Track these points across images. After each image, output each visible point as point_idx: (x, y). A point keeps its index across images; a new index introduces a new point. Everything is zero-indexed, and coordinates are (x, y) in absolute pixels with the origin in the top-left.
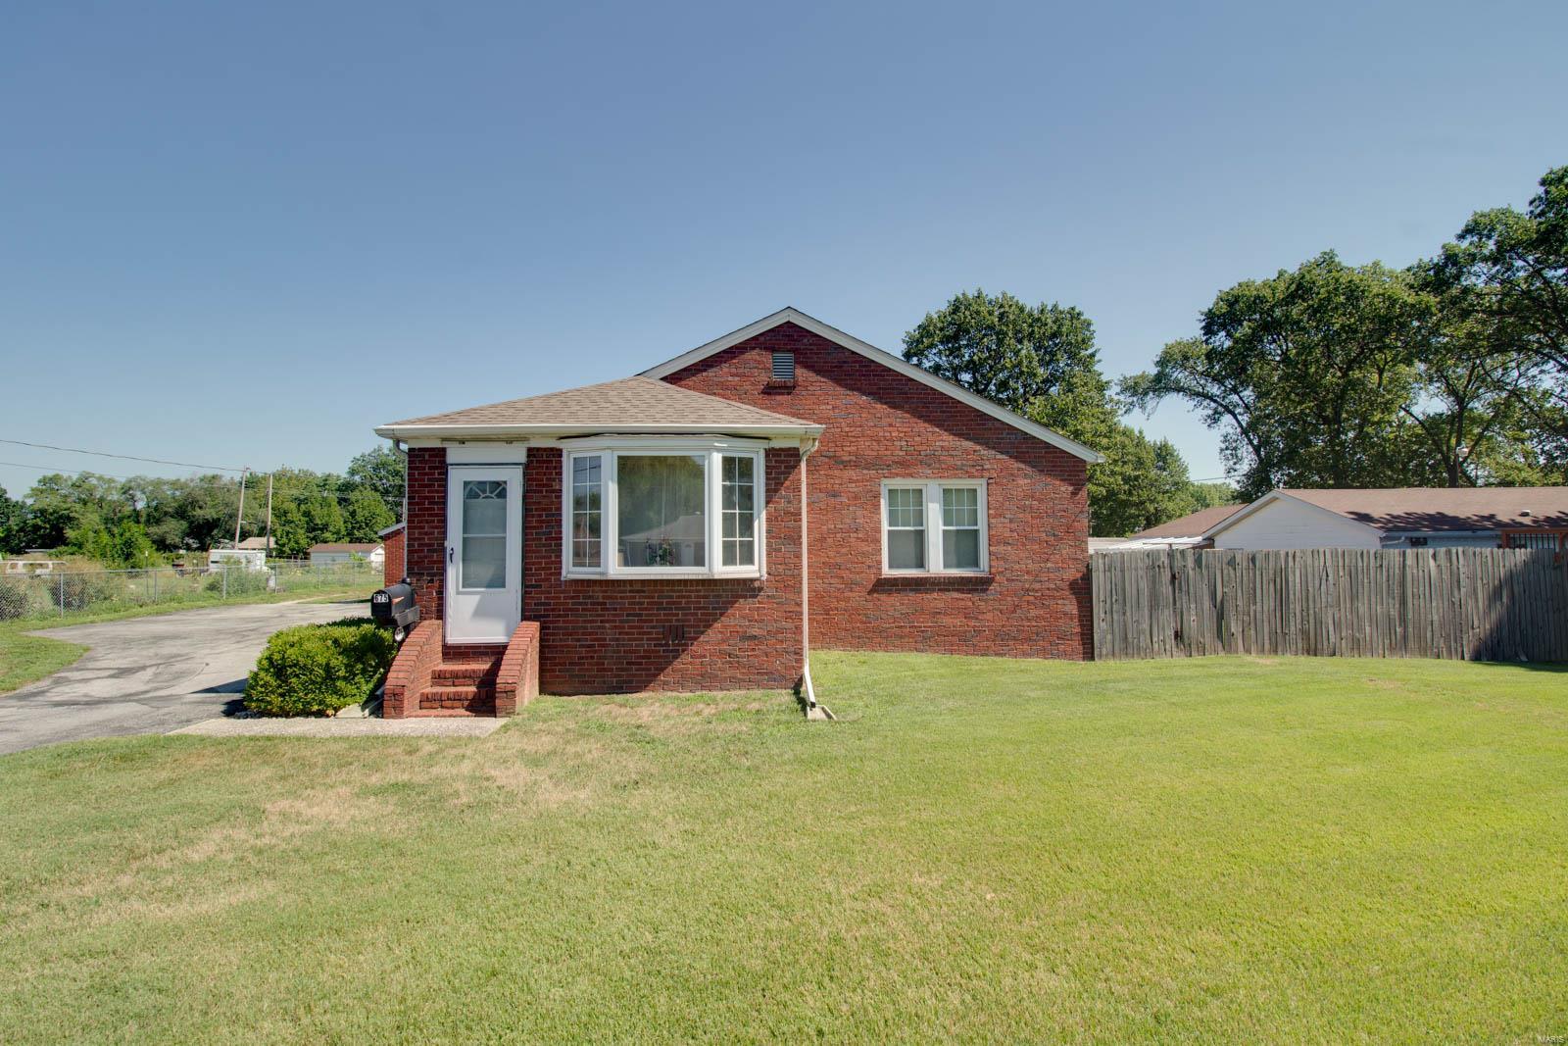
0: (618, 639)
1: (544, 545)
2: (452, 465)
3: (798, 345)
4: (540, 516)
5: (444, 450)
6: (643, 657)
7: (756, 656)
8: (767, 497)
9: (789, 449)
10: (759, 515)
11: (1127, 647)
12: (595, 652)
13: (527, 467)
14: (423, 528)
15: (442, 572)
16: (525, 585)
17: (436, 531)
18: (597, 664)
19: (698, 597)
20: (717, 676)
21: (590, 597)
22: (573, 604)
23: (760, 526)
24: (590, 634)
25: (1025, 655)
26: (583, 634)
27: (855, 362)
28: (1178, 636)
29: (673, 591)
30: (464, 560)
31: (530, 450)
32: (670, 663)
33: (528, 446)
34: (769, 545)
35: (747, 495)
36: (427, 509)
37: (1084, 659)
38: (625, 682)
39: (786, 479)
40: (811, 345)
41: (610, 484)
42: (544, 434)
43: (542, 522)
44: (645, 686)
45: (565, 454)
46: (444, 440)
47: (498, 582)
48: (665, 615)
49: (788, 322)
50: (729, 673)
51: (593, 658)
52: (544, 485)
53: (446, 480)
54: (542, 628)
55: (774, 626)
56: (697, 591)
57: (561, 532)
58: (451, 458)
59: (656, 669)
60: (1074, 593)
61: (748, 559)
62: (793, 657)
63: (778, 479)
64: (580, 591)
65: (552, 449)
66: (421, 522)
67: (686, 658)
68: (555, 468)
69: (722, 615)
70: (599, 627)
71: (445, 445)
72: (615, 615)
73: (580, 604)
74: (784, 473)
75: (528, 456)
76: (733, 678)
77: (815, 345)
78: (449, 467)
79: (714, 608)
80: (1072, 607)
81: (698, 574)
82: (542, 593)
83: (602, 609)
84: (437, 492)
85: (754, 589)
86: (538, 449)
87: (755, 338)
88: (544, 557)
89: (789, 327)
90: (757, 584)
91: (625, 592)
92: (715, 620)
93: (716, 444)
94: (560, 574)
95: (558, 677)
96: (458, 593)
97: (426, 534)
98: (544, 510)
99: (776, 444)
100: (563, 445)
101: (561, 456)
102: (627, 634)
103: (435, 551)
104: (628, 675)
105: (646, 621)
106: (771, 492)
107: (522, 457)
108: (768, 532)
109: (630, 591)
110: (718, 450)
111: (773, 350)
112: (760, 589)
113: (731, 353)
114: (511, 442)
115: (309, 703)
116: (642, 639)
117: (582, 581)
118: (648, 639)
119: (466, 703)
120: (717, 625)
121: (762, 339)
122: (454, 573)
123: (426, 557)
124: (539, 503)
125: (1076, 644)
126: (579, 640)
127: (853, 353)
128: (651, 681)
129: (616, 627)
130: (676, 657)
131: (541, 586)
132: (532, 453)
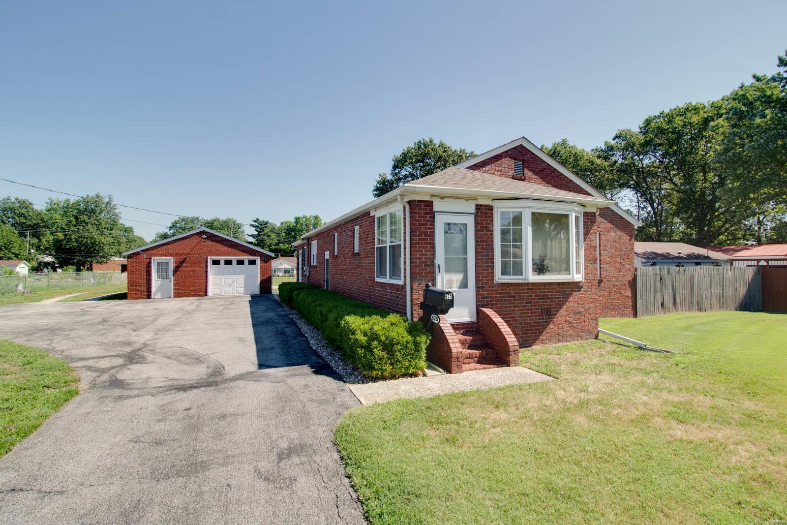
0: (521, 317)
1: (485, 263)
2: (437, 212)
3: (525, 158)
4: (483, 245)
5: (432, 202)
6: (533, 326)
7: (580, 323)
8: (584, 238)
9: (592, 212)
10: (582, 247)
11: (647, 311)
13: (476, 215)
14: (421, 251)
15: (434, 279)
16: (478, 288)
17: (429, 253)
19: (556, 292)
20: (565, 334)
21: (509, 293)
22: (500, 297)
24: (509, 314)
25: (614, 316)
28: (662, 305)
29: (546, 289)
30: (445, 271)
31: (477, 205)
32: (545, 328)
33: (476, 203)
34: (584, 263)
36: (424, 239)
37: (633, 317)
38: (525, 341)
39: (591, 229)
40: (530, 158)
41: (528, 227)
42: (486, 196)
43: (483, 249)
44: (535, 342)
45: (495, 210)
46: (432, 196)
47: (464, 285)
48: (542, 302)
49: (522, 145)
50: (570, 332)
52: (485, 227)
53: (434, 221)
55: (586, 307)
56: (556, 288)
57: (493, 255)
58: (435, 209)
59: (539, 333)
60: (630, 287)
61: (580, 271)
62: (595, 322)
63: (588, 228)
64: (503, 290)
65: (488, 206)
66: (420, 247)
67: (551, 325)
68: (490, 217)
69: (566, 301)
70: (513, 310)
71: (433, 199)
72: (520, 303)
73: (504, 297)
74: (590, 226)
75: (476, 209)
76: (572, 335)
77: (532, 158)
78: (436, 213)
79: (563, 298)
80: (629, 293)
82: (485, 291)
83: (514, 300)
84: (429, 229)
85: (579, 287)
86: (481, 205)
87: (506, 152)
88: (485, 270)
89: (521, 147)
90: (581, 284)
91: (524, 290)
92: (563, 304)
93: (576, 208)
94: (494, 280)
97: (423, 255)
98: (485, 242)
99: (588, 210)
100: (496, 204)
101: (492, 210)
102: (526, 313)
103: (428, 266)
104: (527, 337)
105: (533, 306)
106: (585, 236)
107: (473, 210)
108: (584, 256)
110: (575, 212)
111: (515, 159)
112: (582, 287)
114: (468, 200)
116: (532, 316)
117: (505, 284)
118: (535, 316)
120: (564, 307)
121: (509, 152)
122: (440, 280)
123: (423, 270)
124: (482, 237)
125: (630, 310)
128: (537, 340)
129: (520, 310)
130: (547, 325)
131: (484, 287)
132: (478, 207)
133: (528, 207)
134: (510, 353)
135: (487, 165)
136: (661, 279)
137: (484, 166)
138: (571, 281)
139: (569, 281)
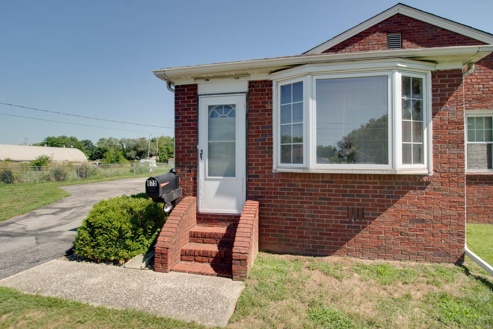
0: (313, 216)
1: (261, 148)
2: (201, 95)
3: (404, 28)
4: (258, 128)
5: (196, 85)
6: (331, 230)
7: (423, 235)
8: (433, 110)
9: (453, 71)
10: (427, 126)
12: (297, 224)
13: (249, 95)
14: (184, 137)
15: (196, 166)
16: (248, 175)
17: (192, 139)
18: (298, 233)
19: (375, 187)
20: (391, 249)
21: (293, 185)
22: (281, 189)
23: (428, 133)
24: (293, 211)
26: (288, 211)
27: (444, 35)
29: (354, 182)
30: (209, 158)
31: (250, 83)
32: (353, 236)
33: (249, 80)
34: (435, 148)
35: (418, 107)
36: (186, 125)
38: (317, 247)
39: (450, 95)
40: (413, 27)
41: (311, 100)
42: (260, 69)
43: (258, 132)
44: (334, 252)
45: (274, 84)
46: (196, 78)
47: (231, 173)
48: (348, 200)
49: (398, 14)
50: (401, 247)
51: (295, 228)
52: (261, 107)
53: (197, 105)
54: (260, 205)
55: (438, 213)
56: (375, 183)
57: (272, 139)
58: (200, 91)
59: (342, 240)
61: (419, 159)
62: (456, 238)
63: (444, 95)
64: (285, 181)
65: (265, 81)
66: (183, 133)
67: (365, 233)
68: (268, 94)
69: (394, 202)
70: (300, 207)
71: (197, 82)
72: (311, 199)
73: (285, 189)
74: (448, 90)
75: (250, 87)
76: (404, 251)
77: (416, 26)
78: (199, 97)
79: (387, 197)
81: (383, 170)
82: (259, 181)
83: (301, 194)
84: (193, 113)
86: (256, 82)
87: (374, 26)
88: (260, 157)
89: (398, 17)
90: (425, 179)
91: (318, 182)
92: (389, 206)
93: (399, 65)
94: (272, 168)
95: (270, 239)
96: (206, 179)
97: (186, 140)
98: (260, 123)
99: (442, 67)
100: (273, 77)
101: (271, 85)
102: (320, 212)
103: (191, 152)
104: (321, 243)
105: (333, 204)
106: (437, 107)
107: (245, 88)
108: (434, 137)
109: (322, 182)
110: (400, 70)
111: (388, 32)
112: (428, 183)
114: (238, 78)
115: (108, 254)
116: (331, 217)
117: (287, 173)
118: (335, 217)
119: (211, 259)
120: (391, 210)
121: (380, 26)
122: (203, 166)
123: (186, 156)
124: (257, 119)
126: (285, 215)
127: (443, 29)
128: (338, 249)
129: (311, 207)
130: (358, 232)
131: (258, 176)
132: (252, 84)
133: (310, 74)
134: (233, 262)
137: (344, 48)
138: (389, 173)
139: (385, 173)
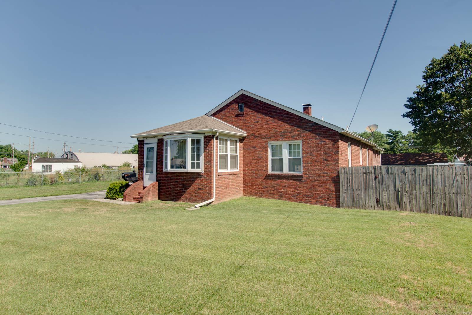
0: (173, 187)
1: (160, 163)
2: (145, 144)
3: (245, 101)
4: (160, 156)
5: (144, 140)
6: (178, 192)
7: (201, 194)
8: (204, 149)
9: (209, 136)
10: (202, 154)
11: (354, 205)
12: (169, 190)
13: (157, 144)
15: (143, 169)
16: (157, 173)
17: (143, 159)
18: (169, 193)
19: (189, 177)
20: (193, 199)
21: (168, 176)
22: (165, 178)
23: (202, 158)
24: (168, 186)
26: (167, 186)
28: (378, 201)
29: (184, 175)
30: (147, 166)
31: (158, 139)
32: (183, 194)
34: (204, 163)
35: (199, 149)
36: (141, 154)
37: (337, 207)
38: (174, 198)
39: (208, 144)
40: (248, 100)
41: (168, 147)
42: (160, 135)
45: (164, 140)
46: (144, 138)
47: (152, 172)
48: (182, 182)
49: (242, 94)
50: (195, 198)
51: (169, 192)
53: (144, 147)
54: (158, 183)
56: (189, 175)
58: (145, 142)
59: (181, 196)
60: (333, 182)
61: (198, 167)
62: (209, 195)
64: (166, 175)
65: (162, 139)
66: (140, 157)
67: (186, 193)
68: (163, 144)
69: (194, 182)
70: (170, 184)
72: (173, 181)
73: (167, 178)
74: (208, 143)
77: (249, 100)
79: (193, 180)
80: (332, 188)
82: (160, 175)
83: (171, 180)
84: (143, 150)
85: (201, 175)
86: (160, 139)
87: (233, 100)
88: (160, 166)
89: (243, 95)
90: (201, 174)
92: (193, 184)
93: (188, 136)
94: (163, 170)
95: (162, 196)
96: (146, 174)
97: (141, 160)
98: (160, 154)
99: (206, 135)
103: (142, 164)
105: (179, 183)
106: (205, 148)
107: (157, 141)
108: (204, 159)
109: (176, 175)
111: (238, 103)
113: (228, 105)
114: (155, 138)
116: (178, 188)
118: (179, 188)
120: (193, 185)
121: (235, 100)
122: (145, 169)
125: (333, 201)
126: (166, 187)
127: (260, 101)
128: (179, 199)
129: (173, 184)
130: (185, 193)
131: (160, 173)
133: (168, 138)
134: (140, 198)
135: (223, 110)
136: (376, 178)
137: (221, 111)
138: (186, 172)
139: (185, 172)
